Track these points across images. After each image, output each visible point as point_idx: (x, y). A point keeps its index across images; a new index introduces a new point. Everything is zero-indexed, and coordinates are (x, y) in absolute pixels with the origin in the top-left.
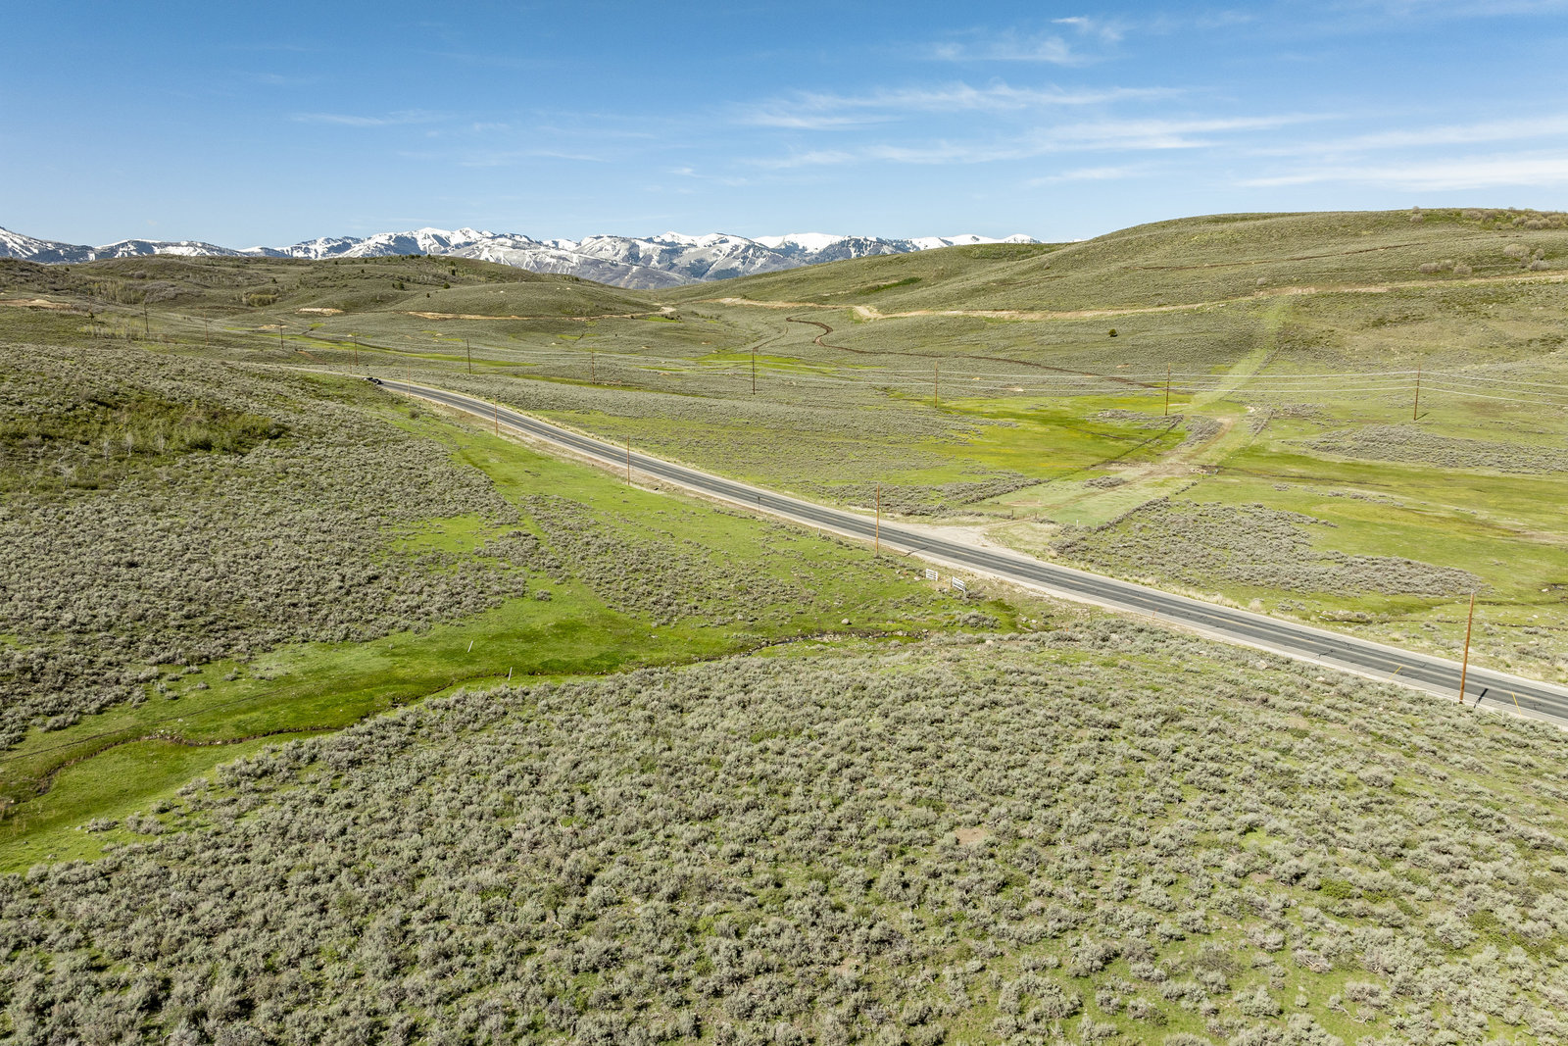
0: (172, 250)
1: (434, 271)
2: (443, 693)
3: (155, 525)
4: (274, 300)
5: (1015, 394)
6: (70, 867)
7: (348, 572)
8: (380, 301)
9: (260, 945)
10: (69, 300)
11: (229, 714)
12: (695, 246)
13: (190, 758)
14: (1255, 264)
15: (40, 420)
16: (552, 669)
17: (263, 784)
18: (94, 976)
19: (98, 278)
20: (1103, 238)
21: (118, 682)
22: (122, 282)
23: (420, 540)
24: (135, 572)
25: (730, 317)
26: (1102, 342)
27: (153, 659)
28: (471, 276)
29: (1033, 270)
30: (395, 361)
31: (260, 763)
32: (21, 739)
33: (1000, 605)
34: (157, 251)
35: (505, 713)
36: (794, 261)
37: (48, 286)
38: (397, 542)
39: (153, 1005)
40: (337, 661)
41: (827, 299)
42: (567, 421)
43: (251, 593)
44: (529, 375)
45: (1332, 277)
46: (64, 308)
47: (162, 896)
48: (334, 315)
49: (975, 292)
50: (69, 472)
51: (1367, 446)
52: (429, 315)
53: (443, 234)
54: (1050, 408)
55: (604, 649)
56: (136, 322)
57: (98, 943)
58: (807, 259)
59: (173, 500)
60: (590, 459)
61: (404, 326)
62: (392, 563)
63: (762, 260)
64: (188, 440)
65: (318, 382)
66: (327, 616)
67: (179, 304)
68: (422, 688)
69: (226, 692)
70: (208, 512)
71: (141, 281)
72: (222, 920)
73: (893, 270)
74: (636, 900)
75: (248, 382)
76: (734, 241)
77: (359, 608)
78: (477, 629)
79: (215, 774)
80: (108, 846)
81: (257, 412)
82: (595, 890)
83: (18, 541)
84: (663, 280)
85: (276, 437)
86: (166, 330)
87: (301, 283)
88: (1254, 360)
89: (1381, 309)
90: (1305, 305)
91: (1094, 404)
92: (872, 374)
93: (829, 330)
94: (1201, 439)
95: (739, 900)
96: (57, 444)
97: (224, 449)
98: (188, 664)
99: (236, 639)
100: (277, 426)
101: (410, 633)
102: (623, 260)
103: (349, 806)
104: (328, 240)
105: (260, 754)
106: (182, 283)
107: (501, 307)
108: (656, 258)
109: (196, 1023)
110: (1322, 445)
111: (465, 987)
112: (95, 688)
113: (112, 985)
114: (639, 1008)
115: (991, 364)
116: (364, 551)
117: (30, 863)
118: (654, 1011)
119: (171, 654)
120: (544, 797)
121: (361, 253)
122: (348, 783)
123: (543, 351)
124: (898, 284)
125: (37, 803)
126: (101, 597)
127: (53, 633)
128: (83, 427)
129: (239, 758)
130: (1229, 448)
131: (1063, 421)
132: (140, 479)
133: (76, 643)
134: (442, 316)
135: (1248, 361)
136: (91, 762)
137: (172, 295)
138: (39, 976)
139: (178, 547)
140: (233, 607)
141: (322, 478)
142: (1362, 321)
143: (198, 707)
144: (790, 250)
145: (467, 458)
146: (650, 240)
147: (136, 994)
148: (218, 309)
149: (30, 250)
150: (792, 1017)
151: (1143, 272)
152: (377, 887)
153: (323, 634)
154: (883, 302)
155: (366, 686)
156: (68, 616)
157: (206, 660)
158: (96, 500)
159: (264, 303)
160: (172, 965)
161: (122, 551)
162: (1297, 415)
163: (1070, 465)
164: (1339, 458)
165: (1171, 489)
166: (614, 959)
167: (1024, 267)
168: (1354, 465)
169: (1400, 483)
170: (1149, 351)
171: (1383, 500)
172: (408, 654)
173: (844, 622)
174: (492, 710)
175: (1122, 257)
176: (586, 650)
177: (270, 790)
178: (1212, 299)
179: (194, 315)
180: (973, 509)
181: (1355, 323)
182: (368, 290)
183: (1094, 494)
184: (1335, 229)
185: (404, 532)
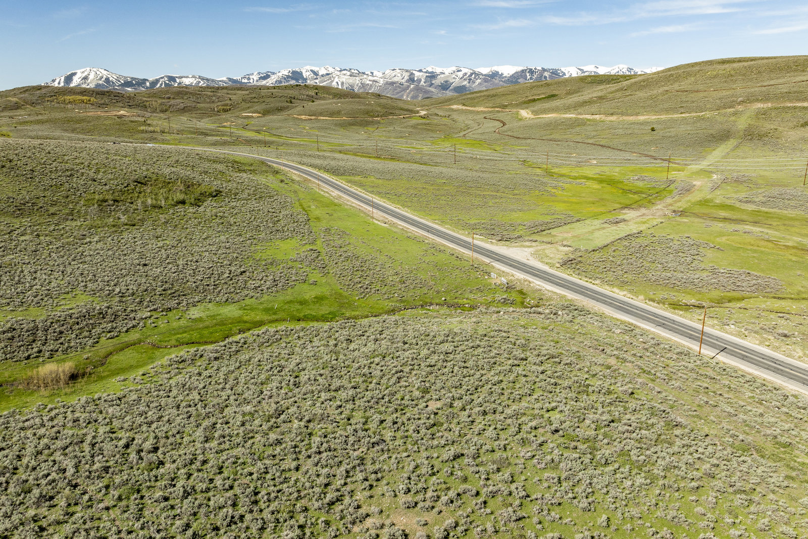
0: (187, 81)
1: (307, 93)
2: (260, 328)
3: (157, 245)
4: (230, 109)
5: (592, 165)
6: (109, 395)
7: (233, 269)
8: (280, 110)
9: (165, 429)
10: (136, 112)
11: (175, 334)
12: (444, 73)
13: (157, 353)
14: (740, 89)
15: (113, 193)
16: (307, 318)
17: (181, 366)
18: (111, 435)
19: (149, 99)
21: (134, 319)
22: (160, 101)
23: (268, 252)
24: (146, 269)
25: (454, 116)
26: (646, 134)
27: (149, 309)
28: (325, 95)
29: (617, 91)
30: (284, 143)
31: (181, 357)
32: (97, 342)
33: (521, 292)
34: (178, 81)
35: (281, 339)
36: (496, 81)
37: (126, 104)
38: (258, 254)
39: (127, 446)
40: (221, 312)
41: (506, 106)
43: (191, 279)
44: (346, 152)
45: (782, 97)
46: (134, 116)
47: (137, 408)
48: (258, 117)
49: (584, 103)
50: (123, 218)
51: (770, 200)
52: (303, 117)
53: (315, 69)
54: (607, 173)
55: (332, 309)
56: (165, 123)
57: (114, 424)
58: (503, 80)
59: (166, 232)
60: (359, 205)
61: (291, 123)
62: (253, 265)
63: (479, 81)
64: (175, 200)
65: (240, 162)
66: (221, 290)
67: (186, 112)
68: (252, 325)
69: (175, 324)
70: (180, 238)
71: (168, 100)
72: (155, 418)
73: (543, 90)
74: (296, 421)
76: (464, 70)
77: (234, 287)
78: (281, 298)
79: (165, 361)
80: (123, 387)
81: (209, 183)
82: (282, 417)
83: (101, 253)
84: (426, 92)
85: (215, 196)
86: (179, 127)
87: (243, 100)
88: (728, 146)
90: (764, 113)
91: (632, 171)
92: (520, 151)
93: (504, 124)
94: (680, 194)
95: (332, 424)
96: (120, 204)
97: (191, 204)
98: (162, 311)
99: (183, 300)
100: (216, 191)
101: (254, 299)
102: (406, 82)
103: (210, 377)
104: (259, 73)
105: (182, 353)
106: (187, 101)
107: (338, 113)
108: (423, 80)
109: (139, 453)
110: (745, 199)
111: (226, 448)
112: (126, 321)
113: (116, 438)
114: (281, 460)
115: (584, 146)
116: (242, 258)
117: (96, 392)
118: (286, 461)
119: (156, 307)
120: (281, 378)
121: (273, 82)
122: (212, 367)
123: (357, 137)
124: (545, 98)
125: (101, 369)
126: (131, 280)
127: (112, 297)
128: (131, 195)
129: (174, 354)
130: (693, 200)
131: (611, 182)
132: (153, 221)
133: (120, 302)
134: (309, 117)
135: (724, 146)
136: (121, 353)
137: (182, 108)
138: (94, 434)
139: (164, 256)
140: (183, 285)
141: (232, 218)
142: (795, 123)
143: (164, 331)
144: (495, 75)
146: (420, 71)
147: (122, 443)
148: (204, 114)
149: (120, 81)
150: (331, 467)
151: (676, 93)
152: (209, 410)
153: (217, 299)
154: (535, 108)
155: (231, 324)
156: (117, 290)
157: (170, 309)
158: (135, 232)
159: (225, 111)
160: (136, 433)
161: (142, 258)
162: (738, 181)
163: (602, 209)
164: (751, 207)
165: (647, 225)
166: (279, 442)
167: (613, 89)
168: (758, 211)
169: (779, 223)
170: (671, 139)
171: (760, 234)
172: (250, 309)
173: (443, 299)
174: (276, 337)
175: (666, 84)
176: (324, 310)
177: (183, 369)
178: (711, 110)
179: (192, 117)
180: (535, 237)
181: (791, 124)
182: (274, 104)
183: (604, 228)
184: (791, 68)
185: (262, 248)
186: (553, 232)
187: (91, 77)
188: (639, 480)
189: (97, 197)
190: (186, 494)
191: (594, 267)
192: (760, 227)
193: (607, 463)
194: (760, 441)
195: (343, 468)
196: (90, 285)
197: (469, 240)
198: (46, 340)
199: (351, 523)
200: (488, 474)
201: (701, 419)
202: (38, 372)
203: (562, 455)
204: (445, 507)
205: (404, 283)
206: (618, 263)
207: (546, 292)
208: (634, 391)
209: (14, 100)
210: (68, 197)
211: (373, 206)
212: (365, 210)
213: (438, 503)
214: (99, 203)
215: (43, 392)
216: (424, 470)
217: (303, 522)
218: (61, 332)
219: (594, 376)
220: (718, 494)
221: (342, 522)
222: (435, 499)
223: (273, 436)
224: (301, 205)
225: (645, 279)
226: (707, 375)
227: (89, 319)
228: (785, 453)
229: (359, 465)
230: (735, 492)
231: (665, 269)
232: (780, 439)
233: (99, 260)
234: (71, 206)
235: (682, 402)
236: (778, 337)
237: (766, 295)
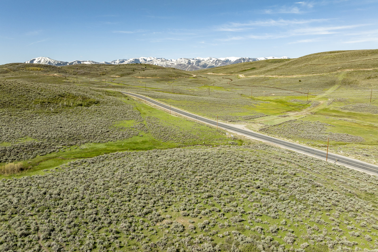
0: (85, 63)
1: (141, 67)
2: (114, 152)
3: (67, 120)
4: (105, 74)
5: (272, 95)
6: (38, 176)
7: (103, 130)
8: (129, 74)
9: (65, 187)
10: (62, 74)
11: (73, 154)
12: (204, 60)
13: (64, 161)
14: (339, 64)
15: (48, 99)
16: (138, 149)
17: (75, 166)
18: (37, 189)
19: (68, 69)
20: (302, 57)
21: (54, 148)
22: (73, 70)
23: (120, 124)
24: (61, 129)
25: (209, 77)
26: (297, 83)
27: (61, 144)
28: (150, 68)
29: (283, 65)
30: (130, 88)
32: (35, 157)
33: (240, 140)
34: (82, 63)
35: (125, 156)
36: (228, 64)
37: (57, 71)
38: (115, 125)
39: (45, 193)
40: (96, 146)
41: (233, 73)
42: (163, 101)
43: (83, 133)
44: (159, 91)
45: (358, 67)
46: (61, 76)
47: (52, 180)
48: (118, 77)
49: (268, 71)
50: (52, 110)
51: (356, 108)
52: (139, 77)
53: (145, 58)
54: (280, 99)
55: (150, 146)
56: (75, 79)
57: (40, 186)
58: (231, 63)
59: (72, 116)
60: (164, 109)
61: (134, 80)
62: (113, 129)
63: (220, 64)
64: (77, 104)
65: (109, 92)
66: (97, 138)
67: (85, 75)
68: (110, 151)
69: (74, 151)
70: (78, 118)
71: (77, 70)
72: (60, 183)
73: (249, 66)
74: (130, 183)
75: (93, 92)
76: (213, 59)
77: (103, 137)
78: (126, 141)
79: (68, 164)
80: (46, 173)
81: (94, 98)
83: (41, 122)
84: (196, 68)
85: (96, 103)
86: (81, 81)
87: (112, 70)
88: (335, 87)
89: (370, 75)
90: (350, 74)
91: (291, 98)
92: (239, 91)
93: (232, 80)
94: (314, 106)
96: (51, 104)
97: (85, 106)
98: (68, 146)
99: (78, 142)
100: (97, 101)
101: (112, 142)
102: (187, 64)
103: (89, 169)
104: (119, 60)
105: (76, 161)
106: (86, 70)
107: (156, 75)
108: (195, 63)
109: (51, 195)
110: (343, 108)
112: (50, 149)
113: (40, 190)
115: (269, 88)
116: (108, 126)
117: (32, 175)
118: (124, 198)
119: (65, 144)
120: (124, 169)
121: (127, 63)
122: (90, 166)
123: (164, 85)
124: (250, 69)
125: (36, 167)
126: (54, 133)
127: (44, 139)
128: (56, 101)
129: (72, 161)
130: (320, 109)
131: (281, 102)
132: (66, 111)
133: (48, 141)
134: (142, 77)
135: (333, 88)
136: (46, 161)
137: (83, 73)
138: (29, 189)
139: (71, 124)
140: (79, 136)
141: (104, 112)
142: (364, 78)
143: (68, 153)
144: (227, 61)
145: (137, 109)
146: (193, 59)
147: (42, 192)
148: (93, 76)
149: (55, 63)
150: (147, 200)
151: (310, 66)
152: (87, 180)
153: (95, 141)
154: (246, 74)
155: (101, 151)
156: (47, 136)
157: (71, 145)
158: (57, 115)
159: (103, 75)
161: (60, 125)
162: (340, 101)
163: (278, 112)
164: (347, 111)
165: (299, 118)
166: (121, 191)
167: (281, 65)
168: (350, 113)
169: (360, 117)
170: (308, 85)
171: (352, 121)
172: (111, 146)
173: (203, 142)
174: (122, 155)
175: (305, 62)
176: (146, 146)
177: (76, 167)
178: (326, 72)
179: (88, 77)
180: (246, 121)
181: (362, 78)
182: (126, 71)
183: (279, 118)
184: (361, 54)
185: (118, 123)
186: (255, 119)
187: (42, 61)
188: (300, 206)
189: (40, 100)
190: (72, 209)
191: (274, 132)
192: (351, 119)
193: (284, 200)
194: (358, 193)
195: (152, 201)
196: (34, 134)
197: (216, 121)
198: (10, 155)
199: (155, 221)
200: (225, 204)
201: (329, 184)
202: (4, 168)
203: (262, 196)
204: (204, 216)
205: (185, 136)
206: (286, 130)
207: (253, 140)
208: (296, 174)
209: (6, 69)
210: (26, 100)
211: (171, 109)
212: (167, 111)
213: (200, 214)
214: (41, 103)
215: (6, 174)
216: (193, 201)
217: (131, 220)
218: (18, 152)
219: (276, 168)
220: (340, 212)
221: (151, 221)
222: (199, 212)
223: (118, 188)
224: (137, 108)
225: (299, 136)
226: (331, 168)
227: (32, 147)
228: (371, 197)
229: (160, 199)
230: (348, 212)
231: (308, 133)
232: (368, 191)
233: (39, 125)
234: (27, 104)
235: (319, 177)
236: (363, 156)
237: (356, 143)
